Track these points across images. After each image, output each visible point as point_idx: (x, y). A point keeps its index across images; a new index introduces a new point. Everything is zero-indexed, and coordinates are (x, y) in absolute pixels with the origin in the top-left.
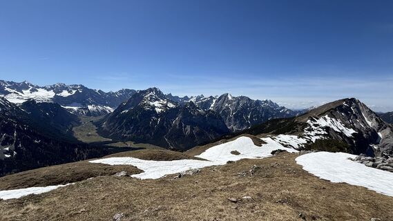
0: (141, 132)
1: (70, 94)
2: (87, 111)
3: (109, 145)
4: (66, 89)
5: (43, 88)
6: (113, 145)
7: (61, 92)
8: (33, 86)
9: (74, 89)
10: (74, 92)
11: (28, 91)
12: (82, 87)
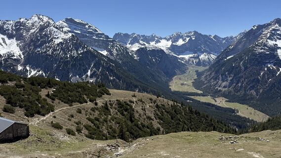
0: (241, 86)
1: (183, 43)
2: (197, 60)
3: (192, 97)
4: (182, 37)
5: (164, 39)
6: (198, 98)
7: (177, 41)
8: (157, 37)
9: (188, 36)
10: (188, 39)
11: (154, 42)
12: (196, 33)
